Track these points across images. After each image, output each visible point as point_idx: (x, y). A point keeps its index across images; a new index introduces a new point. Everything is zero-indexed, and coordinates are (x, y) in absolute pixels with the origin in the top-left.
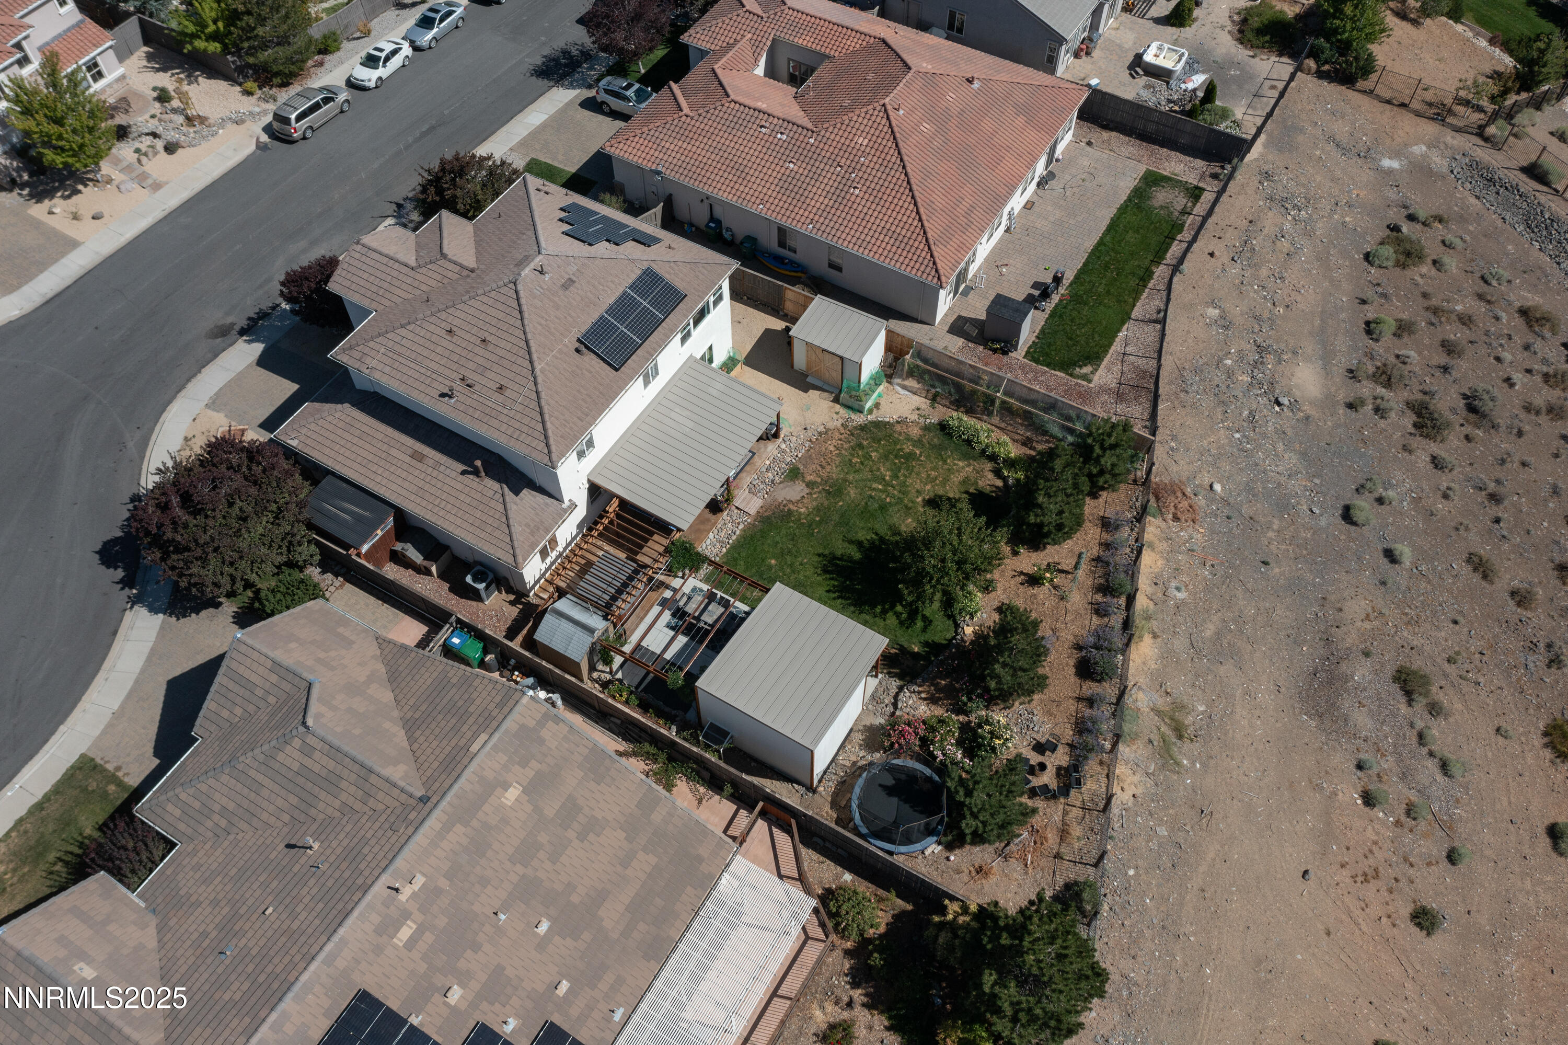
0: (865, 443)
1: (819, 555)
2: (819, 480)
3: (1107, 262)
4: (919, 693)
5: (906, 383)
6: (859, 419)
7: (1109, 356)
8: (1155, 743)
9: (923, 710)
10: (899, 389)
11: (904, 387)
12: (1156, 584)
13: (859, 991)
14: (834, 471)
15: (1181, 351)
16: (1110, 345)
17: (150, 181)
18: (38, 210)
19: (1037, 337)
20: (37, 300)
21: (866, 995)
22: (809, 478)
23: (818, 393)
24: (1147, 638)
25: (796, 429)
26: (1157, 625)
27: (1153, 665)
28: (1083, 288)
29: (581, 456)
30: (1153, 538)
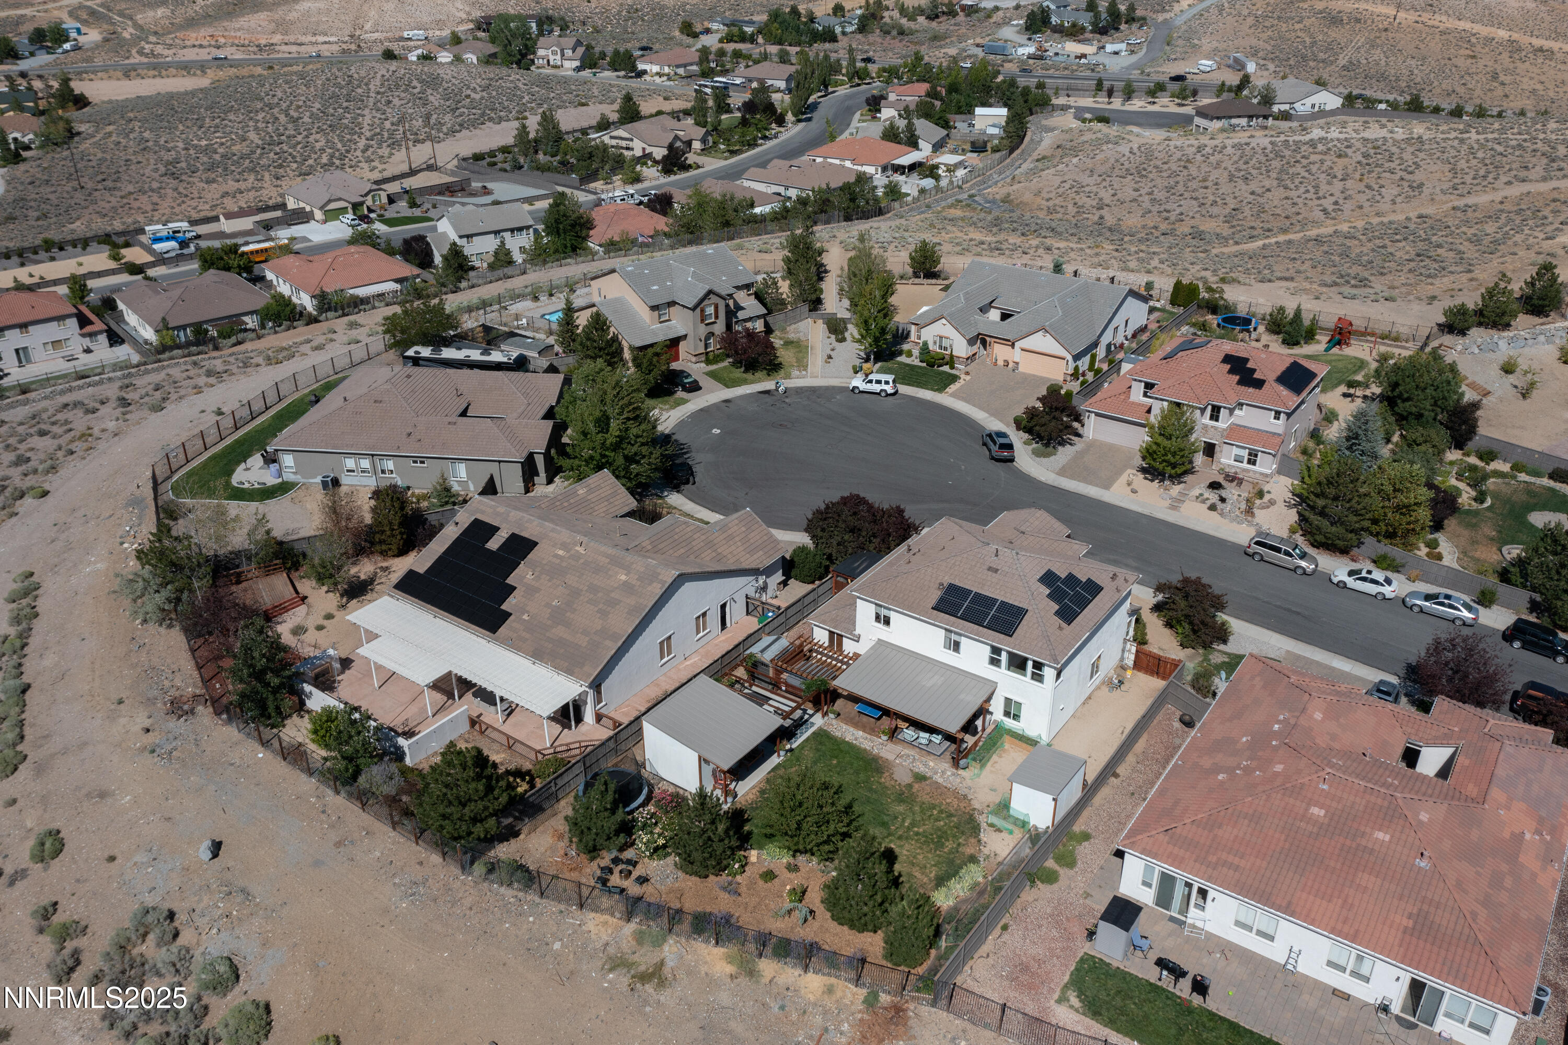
0: (955, 819)
2: (914, 790)
5: (1026, 847)
6: (982, 817)
7: (1100, 1026)
8: (631, 956)
10: (1017, 844)
11: (1019, 848)
12: (788, 989)
14: (923, 799)
17: (1175, 504)
18: (1131, 471)
19: (1117, 968)
22: (916, 786)
24: (730, 969)
25: (969, 782)
26: (743, 981)
27: (704, 969)
28: (1205, 1019)
29: (878, 618)
30: (839, 994)
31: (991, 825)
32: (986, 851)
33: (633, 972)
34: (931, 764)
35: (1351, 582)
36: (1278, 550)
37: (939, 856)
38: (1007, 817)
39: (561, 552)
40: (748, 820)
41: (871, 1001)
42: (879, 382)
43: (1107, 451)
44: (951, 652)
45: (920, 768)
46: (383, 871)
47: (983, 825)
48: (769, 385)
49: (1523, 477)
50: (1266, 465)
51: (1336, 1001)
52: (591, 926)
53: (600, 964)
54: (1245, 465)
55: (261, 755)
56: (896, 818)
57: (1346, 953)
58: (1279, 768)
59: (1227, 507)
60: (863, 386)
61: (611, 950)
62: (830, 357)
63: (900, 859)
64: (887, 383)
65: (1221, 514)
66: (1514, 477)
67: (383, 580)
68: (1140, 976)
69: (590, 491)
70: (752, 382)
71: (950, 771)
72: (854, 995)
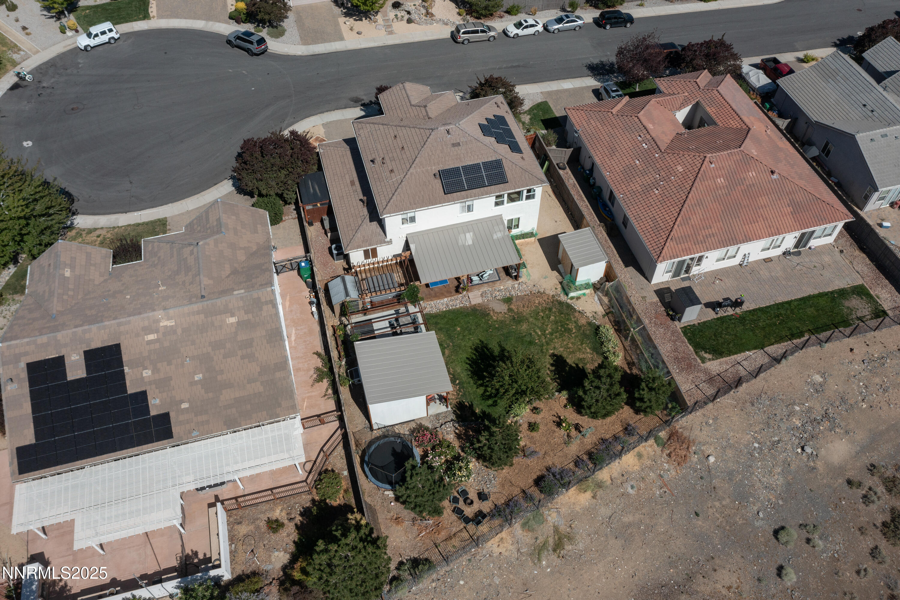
0: (554, 310)
1: (480, 341)
2: (516, 310)
3: (781, 314)
4: (457, 429)
5: (603, 298)
6: (563, 298)
7: (729, 358)
8: (538, 541)
9: (451, 437)
10: (596, 298)
11: (600, 300)
12: (623, 475)
13: (300, 518)
14: (526, 311)
15: (774, 384)
16: (736, 353)
17: (390, 30)
18: (342, 19)
19: (699, 323)
20: (311, 53)
21: (301, 522)
22: (513, 307)
23: (557, 274)
24: (588, 495)
25: (530, 283)
26: (600, 493)
27: (578, 508)
28: (751, 317)
29: (405, 221)
30: (645, 453)
31: (572, 298)
32: (589, 315)
33: (550, 548)
34: (502, 287)
35: (520, 32)
36: (476, 32)
37: (576, 337)
38: (577, 288)
39: (151, 337)
40: (471, 406)
41: (659, 442)
42: (103, 33)
43: (313, 12)
44: (468, 213)
47: (569, 301)
48: (11, 78)
52: (496, 551)
53: (531, 564)
56: (531, 334)
57: (769, 243)
59: (416, 17)
60: (92, 42)
61: (525, 550)
62: (24, 28)
63: (565, 355)
64: (110, 30)
65: (418, 23)
68: (710, 319)
71: (516, 284)
72: (651, 446)
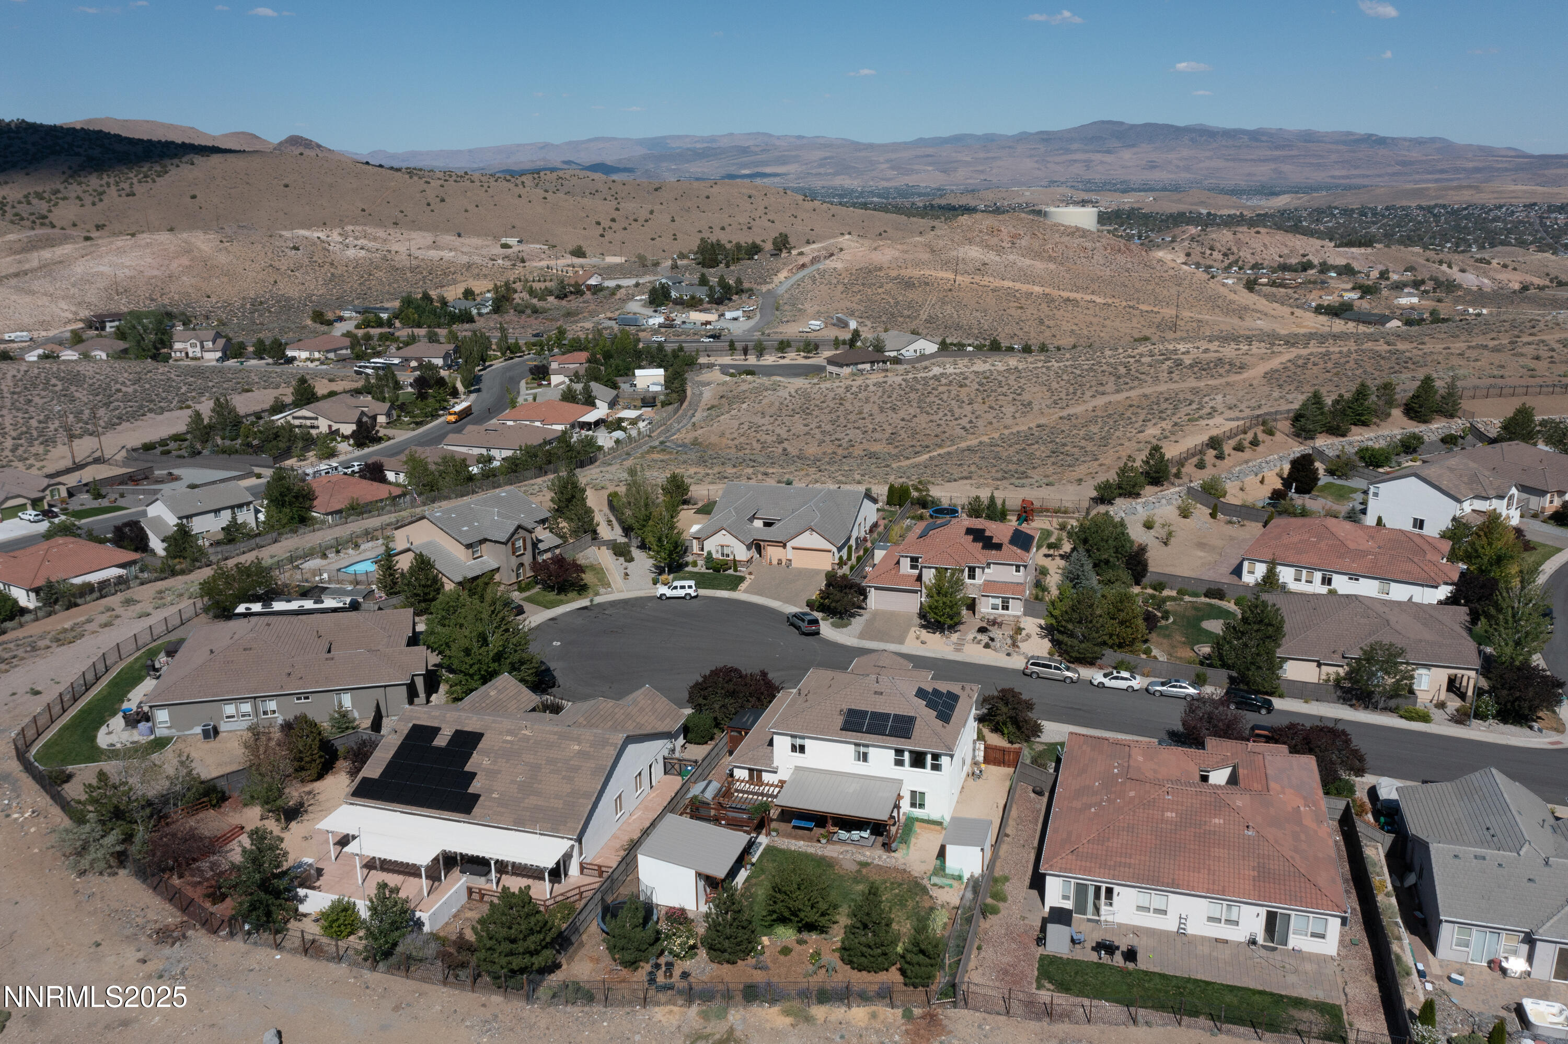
0: (905, 886)
2: (864, 873)
5: (969, 894)
6: (925, 882)
7: (1073, 997)
8: (704, 1030)
10: (960, 890)
11: (964, 894)
12: (840, 1023)
14: (874, 878)
16: (1088, 997)
17: (959, 647)
18: (915, 629)
22: (864, 870)
24: (789, 1020)
25: (902, 861)
26: (803, 1026)
27: (768, 1026)
29: (794, 748)
30: (882, 1017)
31: (935, 885)
32: (939, 902)
33: (710, 1041)
34: (869, 853)
35: (1107, 682)
36: (1049, 667)
37: (907, 913)
38: (945, 876)
39: (509, 738)
41: (908, 1015)
42: (683, 587)
43: (890, 617)
44: (861, 763)
45: (860, 858)
46: (450, 1020)
47: (929, 886)
48: (585, 602)
49: (1187, 598)
50: (1016, 609)
51: (1220, 945)
52: (659, 1017)
53: (680, 1042)
54: (1000, 611)
55: (278, 957)
57: (1217, 909)
58: (1132, 794)
59: (997, 644)
60: (669, 593)
61: (686, 1029)
62: (627, 574)
64: (690, 587)
65: (995, 650)
66: (1182, 599)
67: (312, 802)
68: (1086, 960)
69: (500, 692)
70: (568, 602)
71: (885, 856)
72: (893, 1014)
